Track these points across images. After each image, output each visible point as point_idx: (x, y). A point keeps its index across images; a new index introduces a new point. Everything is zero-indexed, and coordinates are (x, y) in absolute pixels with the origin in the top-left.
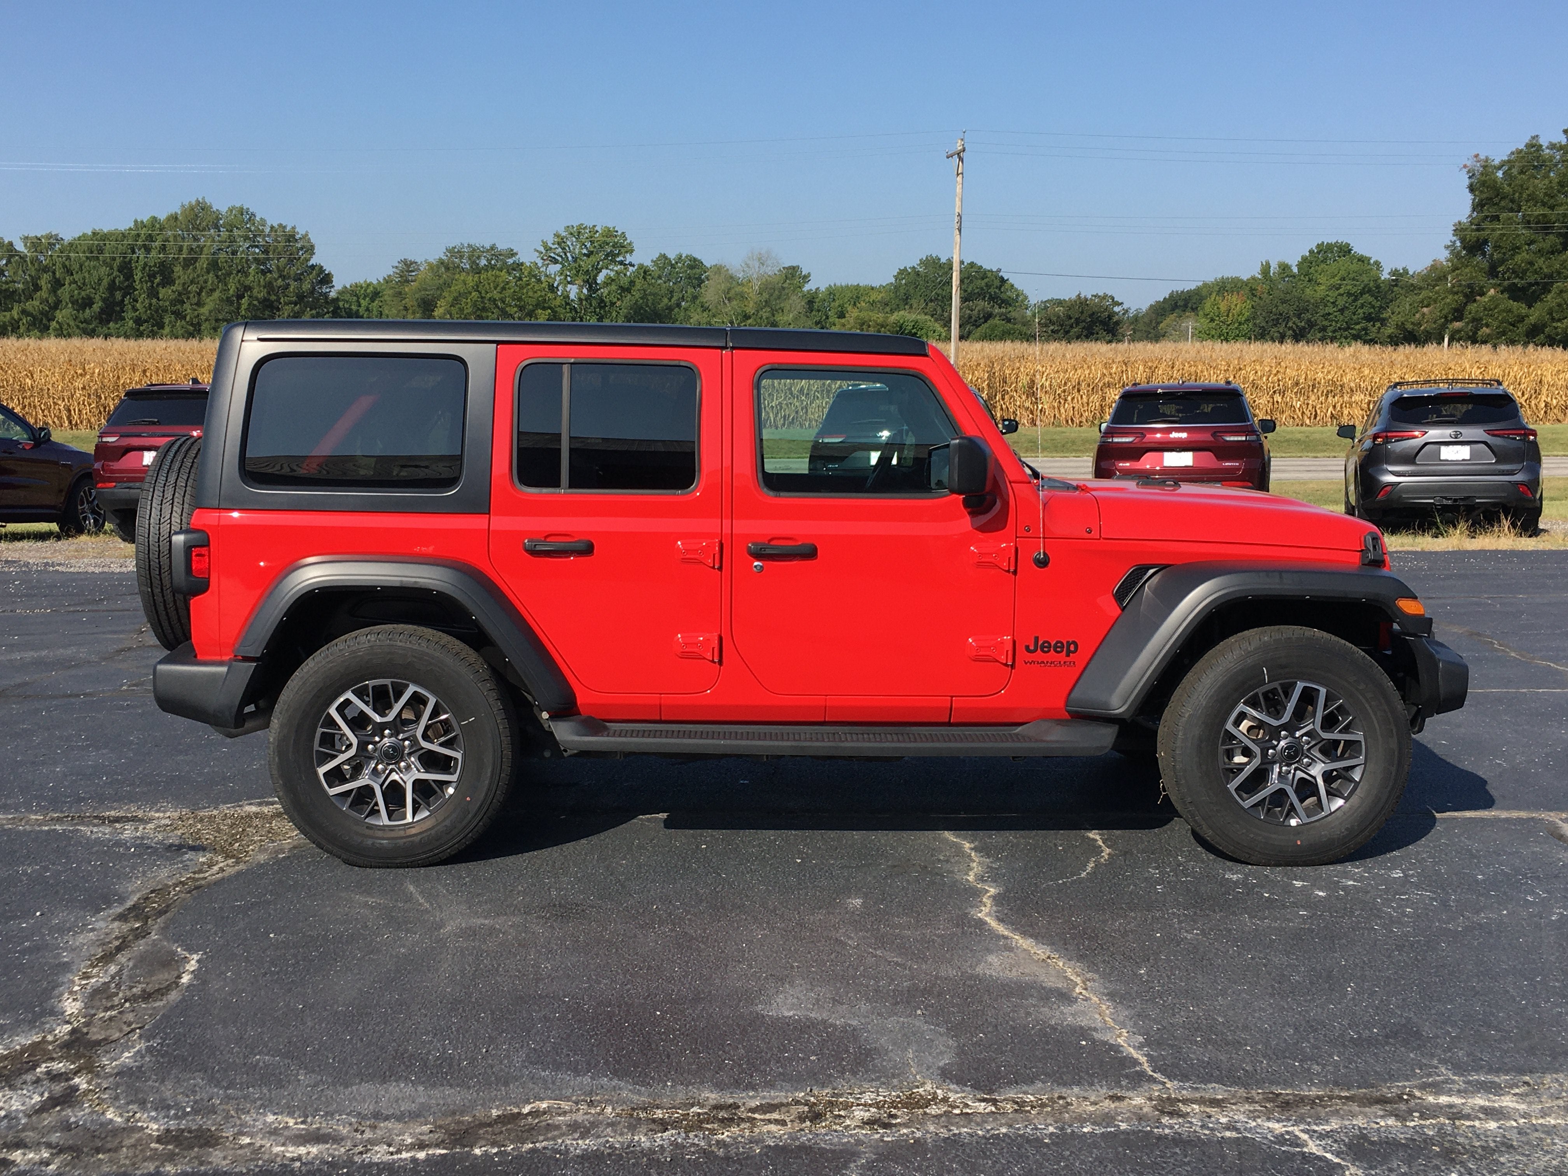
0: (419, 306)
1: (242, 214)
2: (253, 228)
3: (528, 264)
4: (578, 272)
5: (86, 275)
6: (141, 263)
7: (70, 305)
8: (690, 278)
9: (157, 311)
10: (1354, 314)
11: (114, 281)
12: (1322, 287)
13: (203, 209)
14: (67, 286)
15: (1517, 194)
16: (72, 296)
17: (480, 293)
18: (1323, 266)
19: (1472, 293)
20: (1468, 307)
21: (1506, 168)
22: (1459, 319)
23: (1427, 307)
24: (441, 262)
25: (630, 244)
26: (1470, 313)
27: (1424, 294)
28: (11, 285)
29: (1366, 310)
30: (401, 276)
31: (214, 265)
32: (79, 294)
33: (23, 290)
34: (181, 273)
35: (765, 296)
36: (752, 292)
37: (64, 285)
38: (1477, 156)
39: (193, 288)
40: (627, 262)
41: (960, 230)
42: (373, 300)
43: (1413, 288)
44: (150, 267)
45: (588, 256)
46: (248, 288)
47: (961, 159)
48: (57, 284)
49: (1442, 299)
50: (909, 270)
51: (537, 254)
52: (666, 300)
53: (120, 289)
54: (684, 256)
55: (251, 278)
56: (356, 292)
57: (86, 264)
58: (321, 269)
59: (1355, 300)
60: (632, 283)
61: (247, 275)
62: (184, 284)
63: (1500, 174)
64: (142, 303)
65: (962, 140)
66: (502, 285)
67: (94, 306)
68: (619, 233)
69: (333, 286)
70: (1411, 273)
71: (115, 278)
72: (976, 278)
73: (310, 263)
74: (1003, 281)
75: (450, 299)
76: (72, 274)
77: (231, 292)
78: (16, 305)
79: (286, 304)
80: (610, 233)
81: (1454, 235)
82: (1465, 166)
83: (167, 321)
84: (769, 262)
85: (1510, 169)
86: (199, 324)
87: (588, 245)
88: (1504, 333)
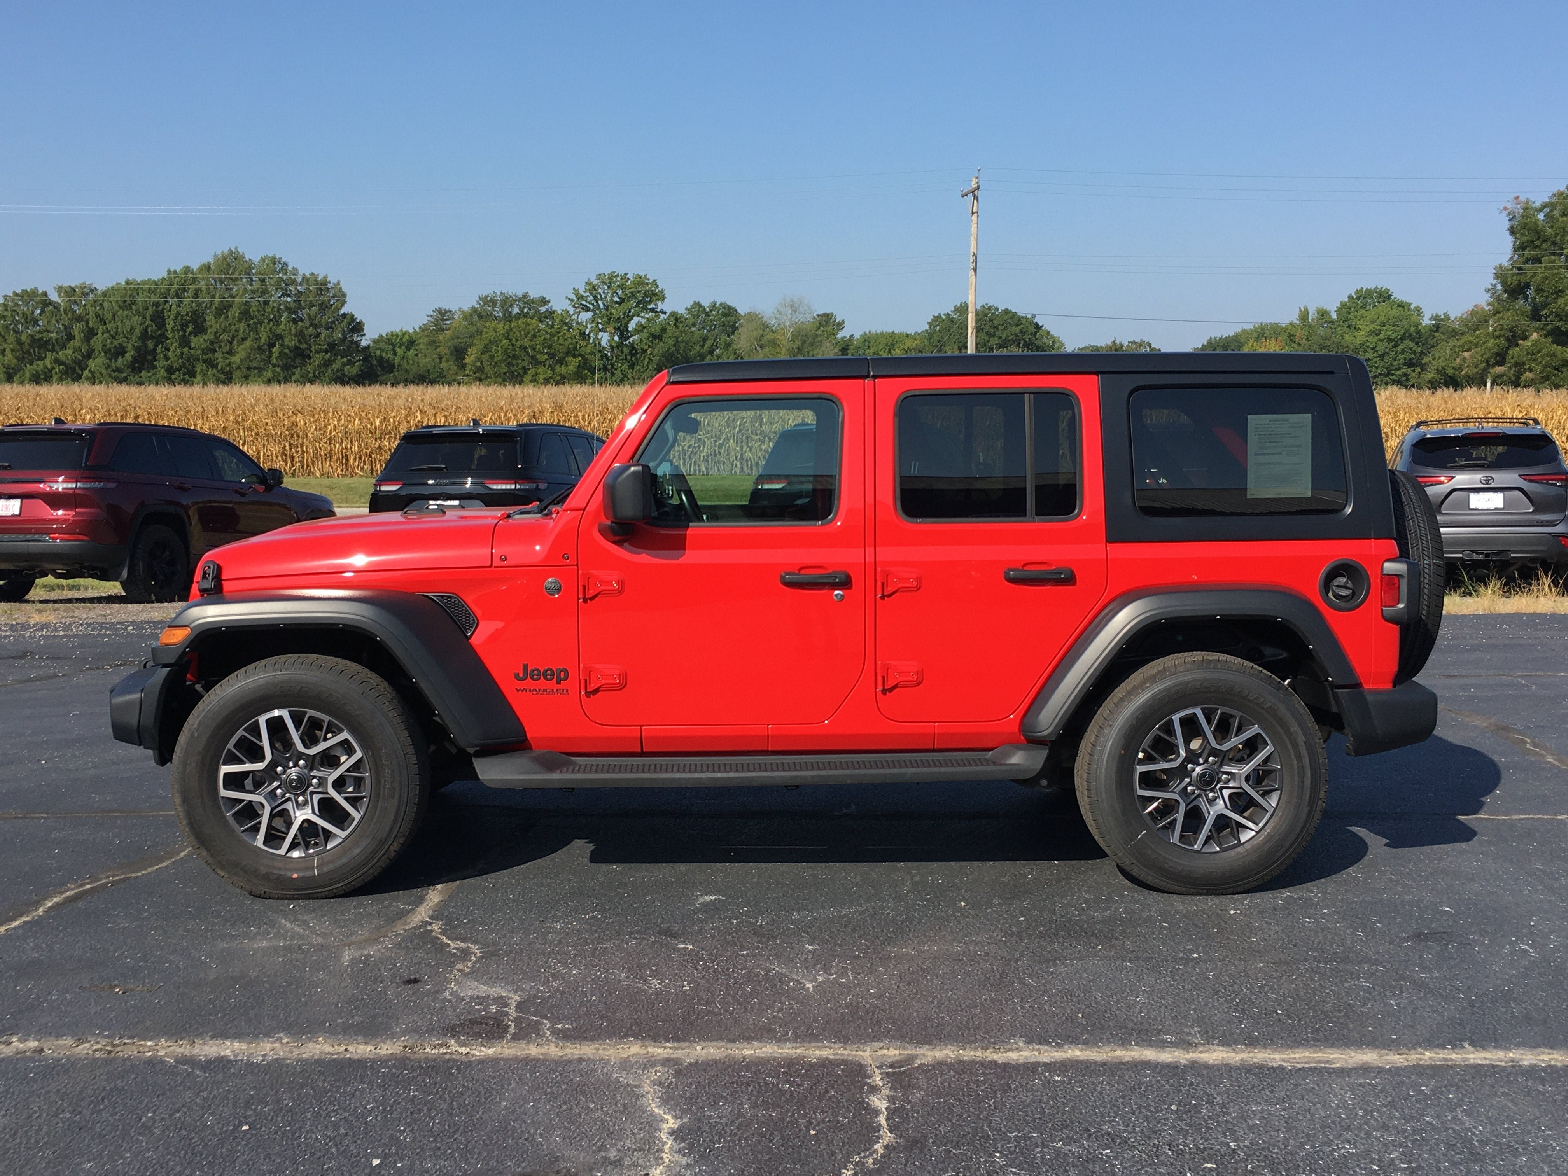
0: (452, 354)
1: (275, 264)
2: (285, 277)
3: (560, 312)
4: (609, 319)
5: (119, 324)
6: (173, 312)
7: (103, 354)
8: (724, 326)
9: (188, 360)
10: (1395, 360)
11: (146, 330)
12: (1362, 333)
13: (235, 259)
14: (100, 335)
15: (1559, 237)
16: (104, 345)
17: (511, 340)
18: (1362, 311)
19: (1514, 337)
20: (1510, 352)
21: (1547, 210)
22: (1501, 363)
23: (1467, 351)
24: (474, 310)
25: (662, 292)
26: (1512, 358)
27: (1464, 339)
28: (45, 334)
29: (1408, 356)
30: (436, 325)
31: (246, 314)
32: (112, 343)
33: (56, 340)
34: (213, 321)
35: (798, 343)
36: (785, 339)
37: (97, 334)
38: (1517, 198)
39: (225, 337)
40: (659, 310)
41: (975, 271)
42: (408, 349)
43: (1454, 333)
44: (182, 316)
45: (619, 303)
46: (280, 337)
47: (976, 198)
48: (90, 333)
49: (1484, 343)
50: (944, 317)
51: (569, 302)
52: (698, 348)
53: (152, 337)
54: (718, 304)
55: (282, 327)
56: (391, 341)
57: (119, 313)
58: (352, 318)
59: (1395, 346)
60: (664, 330)
61: (278, 323)
62: (216, 333)
63: (1541, 216)
64: (174, 352)
65: (977, 178)
66: (532, 332)
67: (127, 355)
68: (651, 281)
69: (364, 335)
70: (1452, 318)
71: (147, 327)
72: (1011, 325)
73: (342, 312)
74: (1038, 327)
75: (481, 347)
76: (105, 323)
77: (263, 341)
78: (49, 354)
79: (317, 352)
80: (641, 281)
81: (1494, 279)
82: (1505, 209)
83: (198, 369)
84: (801, 310)
85: (1551, 211)
86: (231, 373)
87: (620, 292)
88: (1547, 378)
